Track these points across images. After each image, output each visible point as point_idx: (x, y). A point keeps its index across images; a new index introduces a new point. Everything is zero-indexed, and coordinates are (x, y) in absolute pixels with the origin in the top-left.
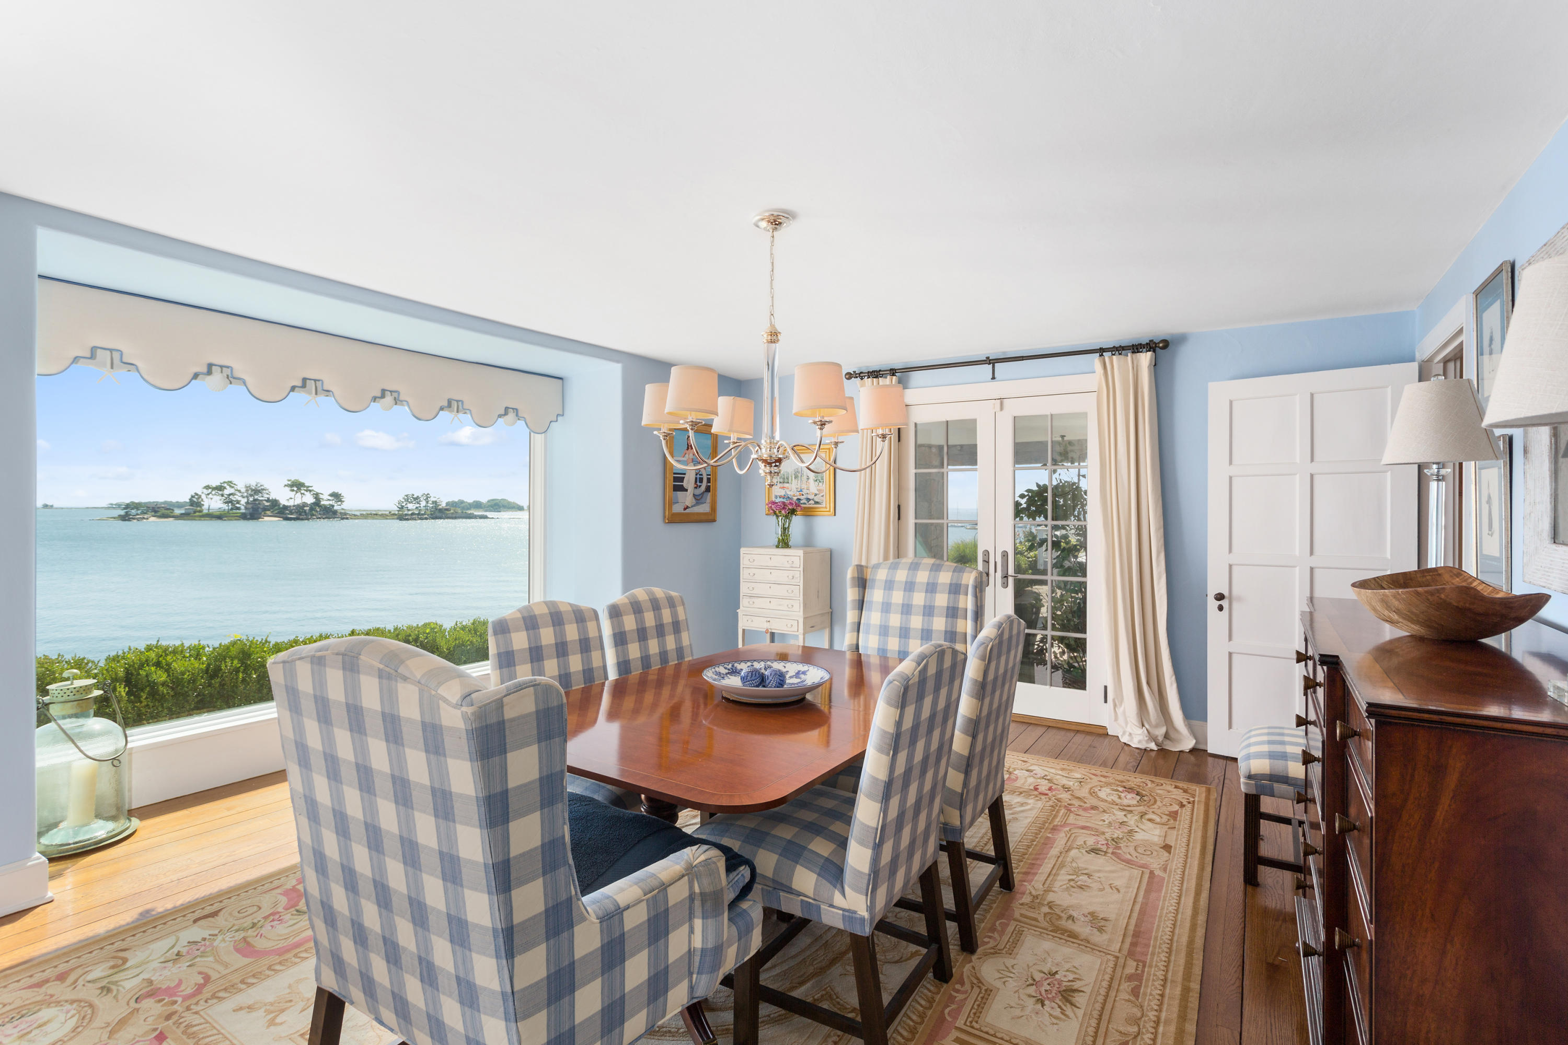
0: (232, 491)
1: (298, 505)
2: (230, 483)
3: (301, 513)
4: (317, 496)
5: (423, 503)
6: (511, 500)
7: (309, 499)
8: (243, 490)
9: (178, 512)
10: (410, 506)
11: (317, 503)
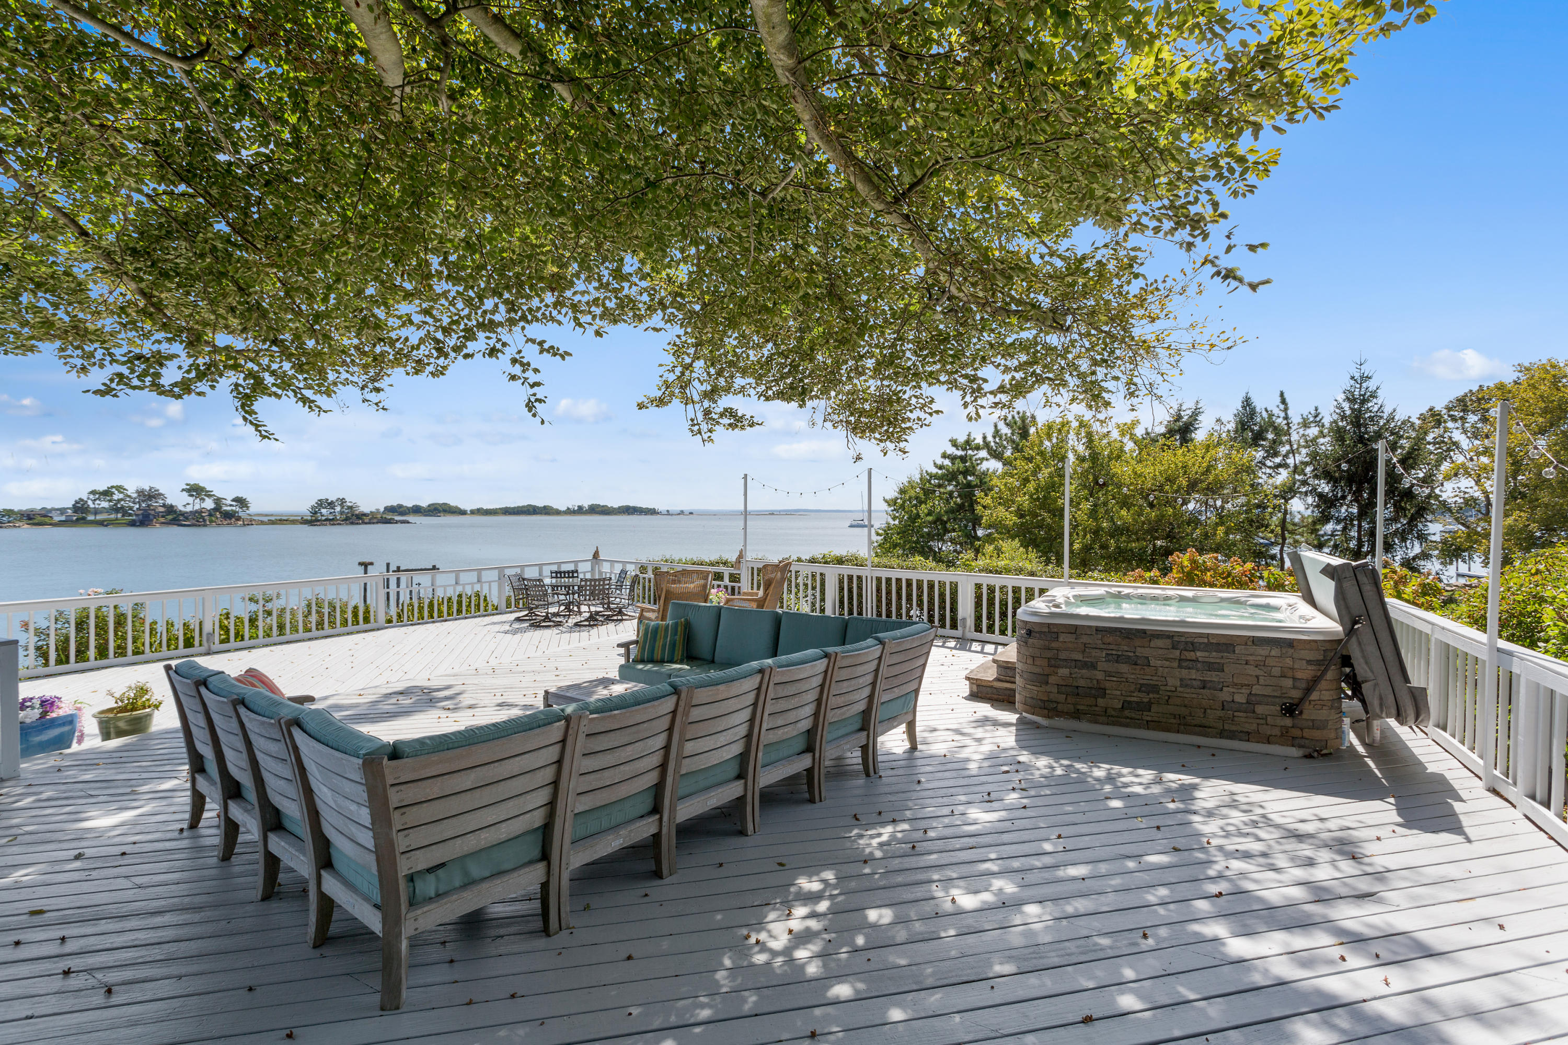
0: (121, 496)
1: (196, 512)
2: (120, 488)
3: (197, 519)
4: (218, 501)
5: (338, 509)
6: (453, 503)
7: (209, 504)
8: (135, 495)
9: (57, 518)
10: (324, 511)
11: (218, 508)
